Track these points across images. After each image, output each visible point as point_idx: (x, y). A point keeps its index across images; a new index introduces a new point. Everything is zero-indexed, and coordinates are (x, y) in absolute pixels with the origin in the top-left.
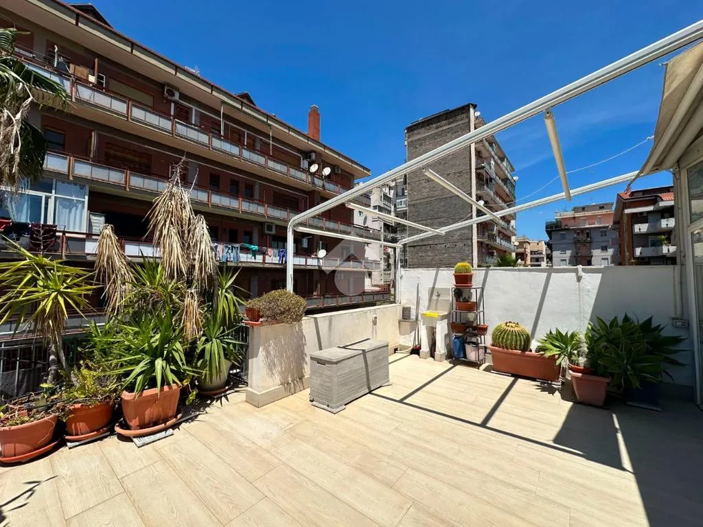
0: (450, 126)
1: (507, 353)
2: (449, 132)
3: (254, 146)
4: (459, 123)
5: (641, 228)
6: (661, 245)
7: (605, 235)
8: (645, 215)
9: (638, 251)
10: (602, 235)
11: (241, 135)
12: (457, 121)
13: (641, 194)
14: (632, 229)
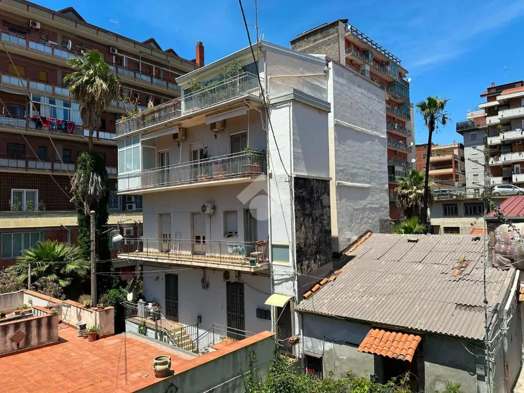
0: (324, 40)
2: (323, 45)
3: (159, 75)
4: (331, 37)
11: (151, 68)
12: (329, 35)
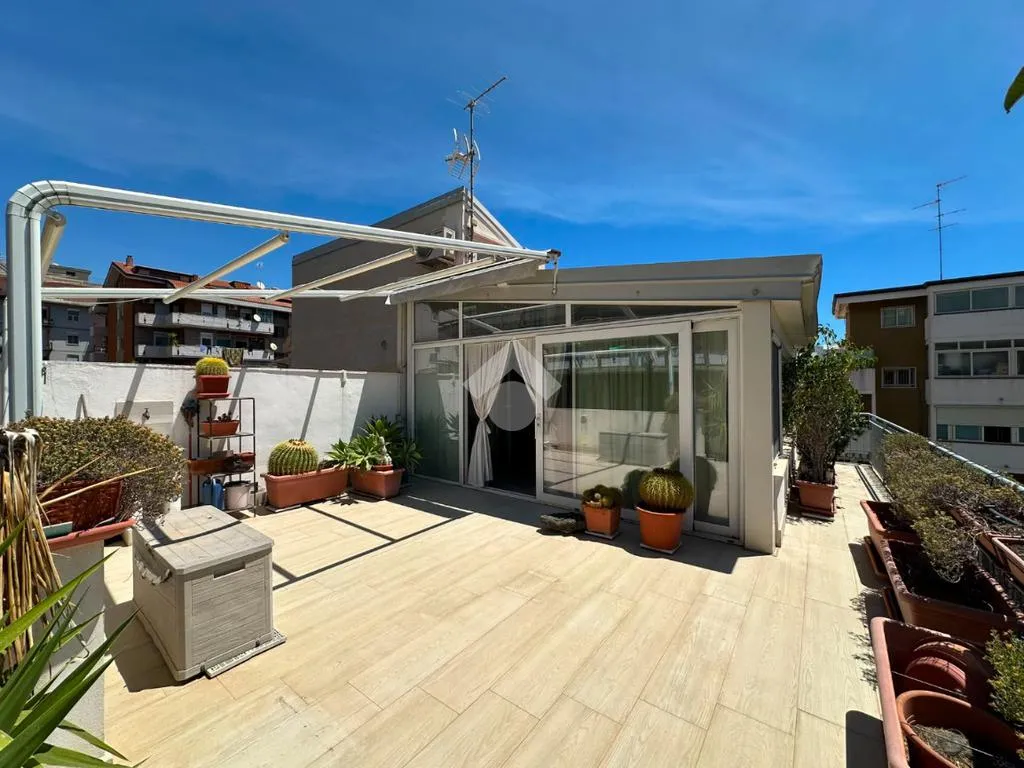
1: (297, 479)
5: (146, 319)
6: (171, 345)
7: (76, 319)
8: (151, 302)
9: (141, 350)
10: (70, 318)
13: (148, 272)
14: (134, 318)
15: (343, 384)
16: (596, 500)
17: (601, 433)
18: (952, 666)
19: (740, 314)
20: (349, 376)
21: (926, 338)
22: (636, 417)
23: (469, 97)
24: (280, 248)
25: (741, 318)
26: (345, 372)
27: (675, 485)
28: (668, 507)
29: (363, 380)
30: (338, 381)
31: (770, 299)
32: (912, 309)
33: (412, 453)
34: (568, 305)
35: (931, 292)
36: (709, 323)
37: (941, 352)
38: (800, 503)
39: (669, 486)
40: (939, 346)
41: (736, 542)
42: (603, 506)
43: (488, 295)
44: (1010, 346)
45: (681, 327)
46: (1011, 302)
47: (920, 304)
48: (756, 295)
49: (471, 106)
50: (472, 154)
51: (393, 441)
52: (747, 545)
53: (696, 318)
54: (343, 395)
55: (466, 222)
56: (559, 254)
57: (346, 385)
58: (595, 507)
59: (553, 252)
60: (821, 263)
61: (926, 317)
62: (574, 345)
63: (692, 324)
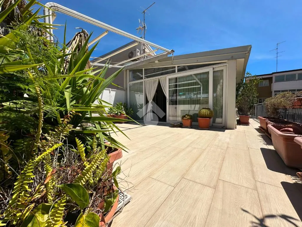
15: (110, 92)
16: (186, 117)
17: (181, 110)
18: (289, 128)
19: (227, 64)
20: (112, 90)
21: (272, 89)
22: (191, 106)
23: (144, 9)
24: (106, 35)
25: (228, 66)
26: (110, 89)
27: (209, 111)
28: (207, 117)
29: (115, 92)
30: (108, 91)
31: (236, 59)
32: (268, 81)
33: (131, 111)
34: (176, 66)
35: (274, 76)
36: (218, 68)
37: (275, 93)
38: (240, 122)
39: (207, 111)
40: (275, 91)
41: (224, 127)
42: (188, 119)
43: (152, 66)
44: (295, 91)
45: (210, 70)
46: (297, 78)
47: (270, 79)
48: (232, 58)
49: (144, 12)
50: (144, 27)
51: (125, 108)
52: (227, 128)
53: (214, 66)
54: (110, 96)
55: (143, 48)
56: (174, 51)
57: (111, 93)
58: (186, 119)
59: (172, 51)
60: (251, 47)
61: (272, 83)
62: (178, 77)
63: (213, 68)
